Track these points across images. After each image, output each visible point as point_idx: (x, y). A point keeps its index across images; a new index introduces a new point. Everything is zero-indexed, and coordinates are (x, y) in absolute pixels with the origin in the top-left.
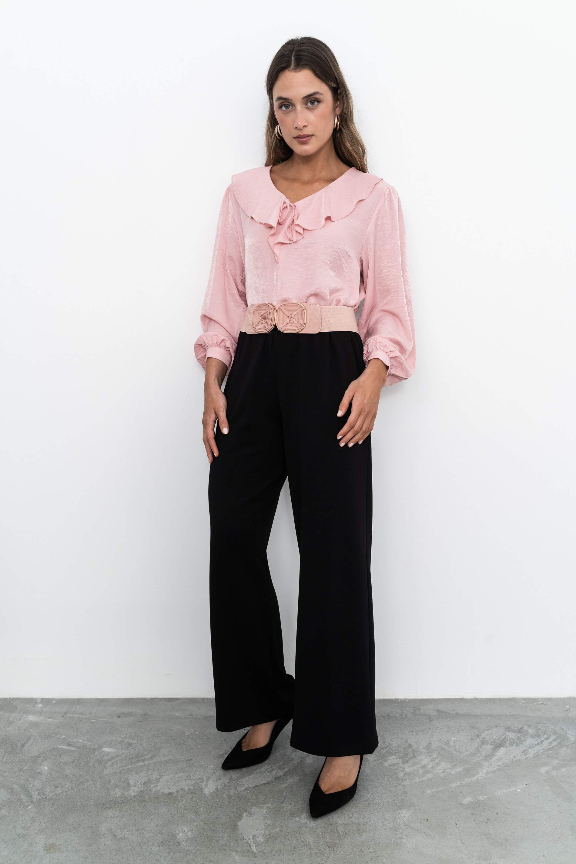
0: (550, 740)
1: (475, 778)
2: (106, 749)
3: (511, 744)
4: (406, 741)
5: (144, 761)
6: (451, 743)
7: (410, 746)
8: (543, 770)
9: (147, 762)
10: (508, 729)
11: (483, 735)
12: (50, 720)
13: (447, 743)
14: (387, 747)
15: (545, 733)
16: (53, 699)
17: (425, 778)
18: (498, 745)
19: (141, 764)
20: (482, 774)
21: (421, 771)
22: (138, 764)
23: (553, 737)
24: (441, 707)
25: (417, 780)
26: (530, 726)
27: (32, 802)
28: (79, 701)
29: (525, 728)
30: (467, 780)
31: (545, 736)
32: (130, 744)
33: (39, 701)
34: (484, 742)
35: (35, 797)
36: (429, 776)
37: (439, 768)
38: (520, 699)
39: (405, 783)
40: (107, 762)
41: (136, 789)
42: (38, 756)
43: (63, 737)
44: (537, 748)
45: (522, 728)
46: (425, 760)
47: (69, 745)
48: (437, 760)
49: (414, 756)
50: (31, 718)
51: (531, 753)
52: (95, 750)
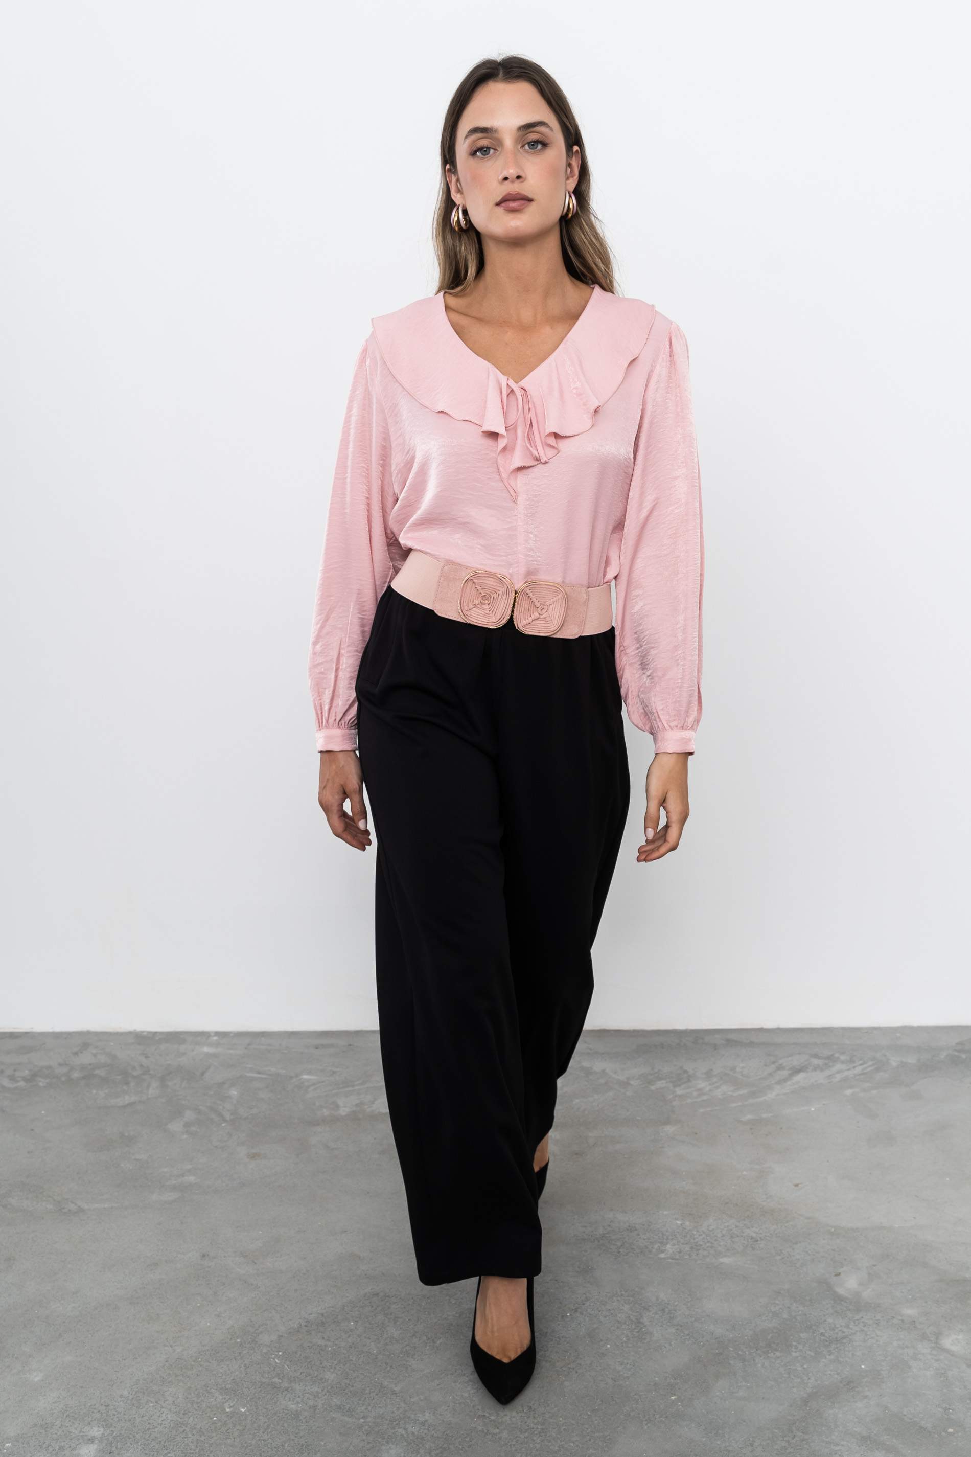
0: (865, 1066)
1: (761, 1099)
2: (305, 1077)
3: (815, 1069)
4: (681, 1068)
5: (353, 1086)
6: (738, 1069)
7: (686, 1072)
8: (849, 1092)
9: (356, 1088)
10: (816, 1056)
11: (781, 1062)
12: (231, 1051)
13: (733, 1069)
14: (656, 1073)
15: (861, 1060)
16: (230, 1033)
17: (699, 1100)
18: (796, 1071)
19: (350, 1089)
20: (770, 1096)
21: (695, 1094)
22: (347, 1089)
23: (870, 1063)
24: (731, 1036)
25: (689, 1101)
26: (843, 1053)
27: (225, 1121)
28: (263, 1034)
29: (837, 1055)
30: (751, 1101)
31: (861, 1062)
32: (334, 1072)
33: (212, 1034)
34: (780, 1068)
35: (228, 1116)
36: (705, 1098)
37: (719, 1090)
38: (837, 1028)
39: (674, 1103)
40: (308, 1087)
41: (347, 1110)
42: (223, 1083)
43: (250, 1066)
44: (846, 1073)
45: (832, 1055)
46: (702, 1084)
47: (259, 1073)
48: (717, 1084)
49: (689, 1081)
50: (206, 1049)
51: (838, 1077)
52: (291, 1077)
